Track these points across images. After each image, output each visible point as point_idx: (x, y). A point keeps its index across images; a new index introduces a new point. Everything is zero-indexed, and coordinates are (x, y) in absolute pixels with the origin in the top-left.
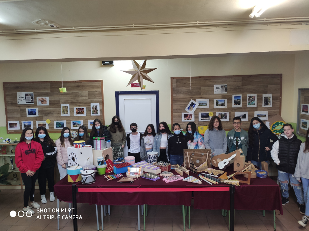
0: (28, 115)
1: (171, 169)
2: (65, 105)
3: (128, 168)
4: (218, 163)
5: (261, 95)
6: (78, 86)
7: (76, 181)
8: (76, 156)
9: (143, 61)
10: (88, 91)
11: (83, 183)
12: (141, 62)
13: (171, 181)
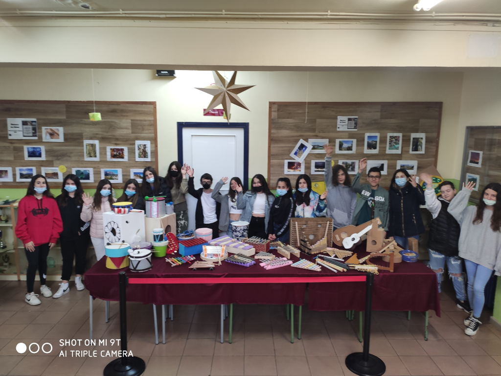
0: (26, 158)
1: (271, 248)
2: (91, 142)
3: (204, 247)
4: (342, 240)
5: (408, 134)
6: (114, 111)
7: (121, 267)
8: (118, 227)
9: (232, 73)
10: (132, 120)
11: (133, 270)
12: (227, 75)
13: (273, 268)
